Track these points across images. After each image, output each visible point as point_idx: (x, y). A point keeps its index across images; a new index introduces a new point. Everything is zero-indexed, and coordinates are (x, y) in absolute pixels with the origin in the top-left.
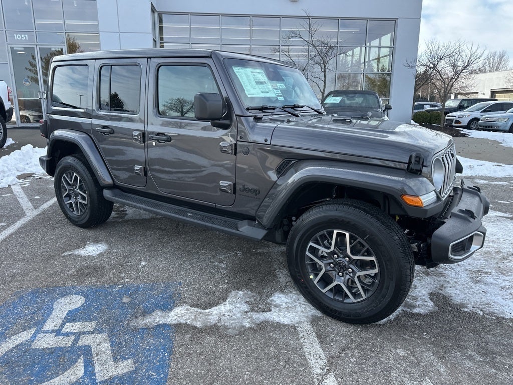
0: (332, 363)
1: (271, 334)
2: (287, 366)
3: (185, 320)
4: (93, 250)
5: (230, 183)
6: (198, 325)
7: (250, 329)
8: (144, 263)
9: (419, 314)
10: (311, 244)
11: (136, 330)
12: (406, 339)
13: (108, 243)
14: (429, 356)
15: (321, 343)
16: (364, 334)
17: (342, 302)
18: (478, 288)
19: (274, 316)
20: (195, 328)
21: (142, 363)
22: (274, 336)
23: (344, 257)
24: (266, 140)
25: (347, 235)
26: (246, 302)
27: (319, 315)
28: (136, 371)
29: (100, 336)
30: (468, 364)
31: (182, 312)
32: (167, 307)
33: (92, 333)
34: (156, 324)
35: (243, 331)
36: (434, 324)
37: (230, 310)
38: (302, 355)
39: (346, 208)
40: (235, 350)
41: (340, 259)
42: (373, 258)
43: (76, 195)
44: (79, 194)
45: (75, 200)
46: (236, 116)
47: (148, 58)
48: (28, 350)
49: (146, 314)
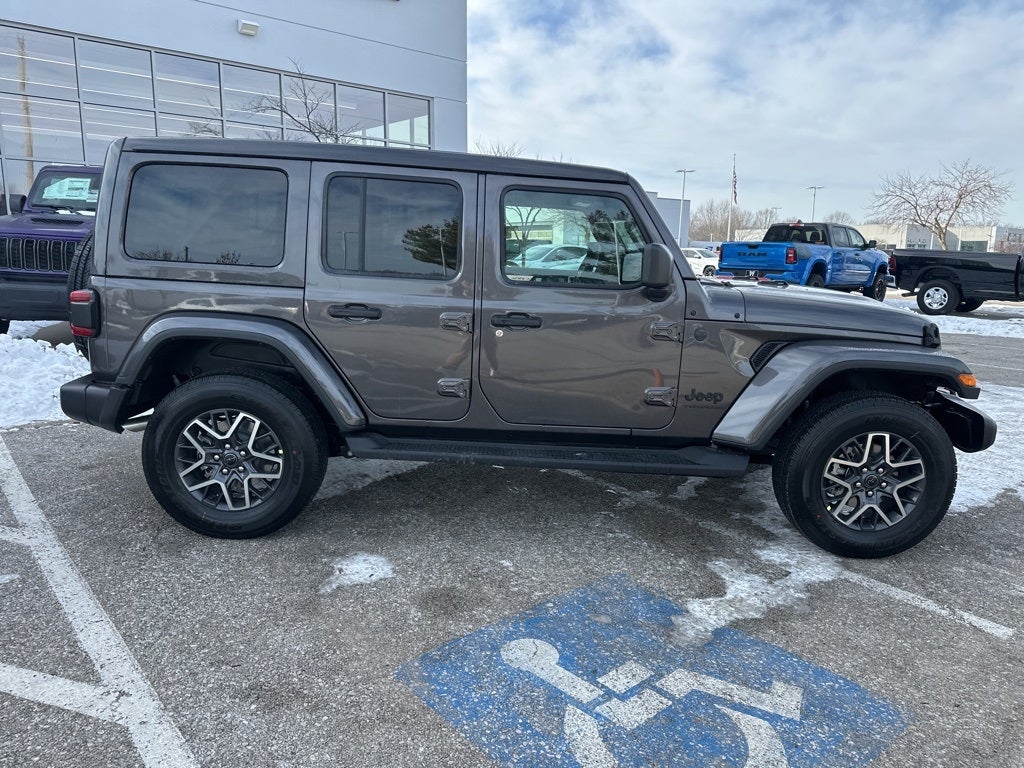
0: (939, 600)
1: (839, 595)
2: (915, 619)
3: (729, 615)
5: (666, 389)
6: (754, 615)
7: (811, 598)
8: (506, 563)
10: (833, 460)
11: (700, 649)
12: (940, 557)
14: (980, 565)
15: (894, 585)
17: (874, 531)
19: (804, 576)
20: (757, 620)
24: (737, 316)
25: (887, 437)
26: (747, 572)
29: (678, 674)
31: (706, 608)
32: (674, 609)
33: (661, 675)
34: (710, 634)
37: (751, 586)
38: (905, 604)
41: (869, 473)
42: (919, 461)
43: (232, 464)
44: (246, 460)
45: (227, 477)
46: (684, 279)
47: (479, 173)
48: (633, 734)
49: (669, 626)
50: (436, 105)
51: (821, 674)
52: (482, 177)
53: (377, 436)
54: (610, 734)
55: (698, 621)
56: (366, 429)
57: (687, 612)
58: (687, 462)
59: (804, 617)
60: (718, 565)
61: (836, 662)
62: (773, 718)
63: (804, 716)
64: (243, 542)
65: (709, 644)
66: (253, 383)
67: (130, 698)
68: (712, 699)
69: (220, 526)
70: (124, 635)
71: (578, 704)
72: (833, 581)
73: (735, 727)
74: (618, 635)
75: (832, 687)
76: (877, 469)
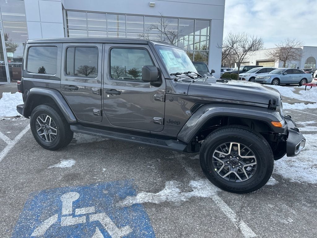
0: (240, 215)
1: (200, 203)
2: (217, 220)
3: (147, 200)
4: (67, 164)
5: (160, 118)
6: (156, 202)
7: (187, 201)
8: (104, 169)
9: (270, 186)
10: (216, 151)
11: (120, 208)
12: (270, 199)
13: (74, 159)
14: (285, 206)
15: (229, 205)
16: (248, 198)
17: (235, 182)
18: (293, 169)
19: (196, 193)
20: (155, 204)
21: (135, 227)
22: (202, 204)
23: (236, 157)
24: (185, 93)
25: (239, 145)
26: (177, 187)
27: (220, 191)
28: (134, 231)
29: (101, 214)
30: (305, 208)
31: (143, 196)
32: (133, 194)
33: (96, 213)
34: (132, 204)
35: (183, 203)
36: (280, 190)
37: (170, 192)
38: (222, 213)
39: (238, 130)
40: (184, 214)
41: (233, 158)
42: (254, 157)
45: (47, 133)
46: (165, 79)
47: (103, 43)
48: (60, 228)
49: (122, 199)
50: (213, 22)
52: (104, 44)
55: (134, 199)
56: (76, 123)
57: (136, 195)
58: (164, 145)
59: (174, 207)
60: (170, 183)
66: (49, 107)
68: (99, 225)
71: (60, 214)
72: (205, 198)
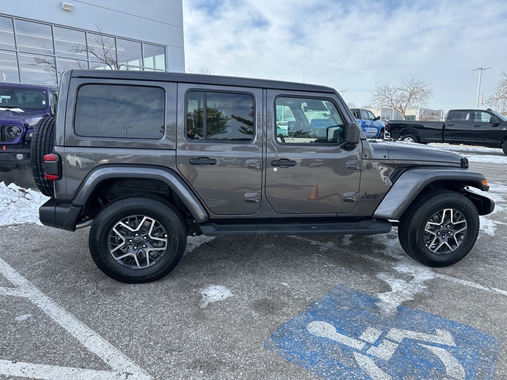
5: (354, 193)
6: (410, 298)
8: (285, 284)
10: (429, 223)
17: (446, 254)
20: (412, 301)
24: (385, 157)
25: (452, 210)
28: (451, 331)
31: (387, 297)
34: (396, 309)
35: (430, 291)
41: (443, 227)
42: (465, 221)
43: (139, 244)
44: (146, 241)
45: (137, 251)
46: (361, 140)
47: (263, 88)
48: (389, 362)
49: (376, 308)
50: (169, 50)
51: (453, 323)
52: (265, 91)
53: (214, 224)
54: (379, 363)
55: (387, 304)
56: (209, 221)
57: (380, 300)
58: (364, 228)
59: (431, 297)
60: (381, 276)
61: (456, 317)
62: (445, 347)
63: (458, 344)
64: (146, 284)
65: (398, 315)
66: (151, 200)
67: (133, 376)
68: (415, 342)
69: (134, 277)
70: (110, 341)
71: (357, 351)
72: (434, 279)
73: (432, 354)
74: (356, 315)
75: (461, 329)
76: (446, 226)
